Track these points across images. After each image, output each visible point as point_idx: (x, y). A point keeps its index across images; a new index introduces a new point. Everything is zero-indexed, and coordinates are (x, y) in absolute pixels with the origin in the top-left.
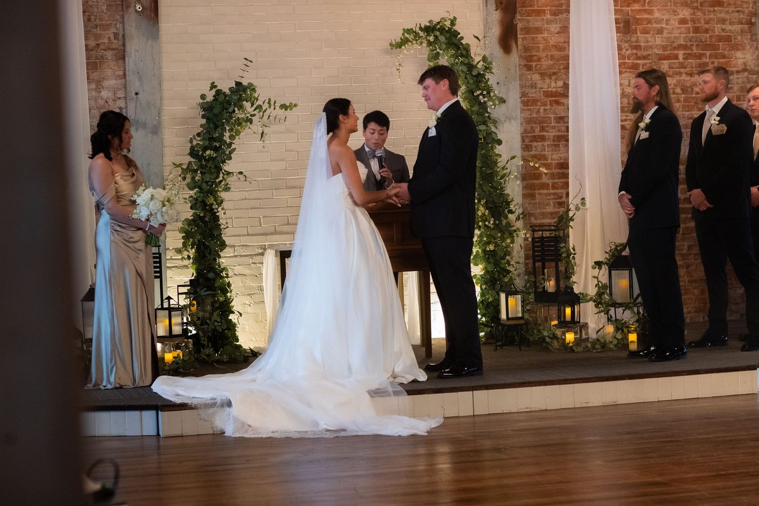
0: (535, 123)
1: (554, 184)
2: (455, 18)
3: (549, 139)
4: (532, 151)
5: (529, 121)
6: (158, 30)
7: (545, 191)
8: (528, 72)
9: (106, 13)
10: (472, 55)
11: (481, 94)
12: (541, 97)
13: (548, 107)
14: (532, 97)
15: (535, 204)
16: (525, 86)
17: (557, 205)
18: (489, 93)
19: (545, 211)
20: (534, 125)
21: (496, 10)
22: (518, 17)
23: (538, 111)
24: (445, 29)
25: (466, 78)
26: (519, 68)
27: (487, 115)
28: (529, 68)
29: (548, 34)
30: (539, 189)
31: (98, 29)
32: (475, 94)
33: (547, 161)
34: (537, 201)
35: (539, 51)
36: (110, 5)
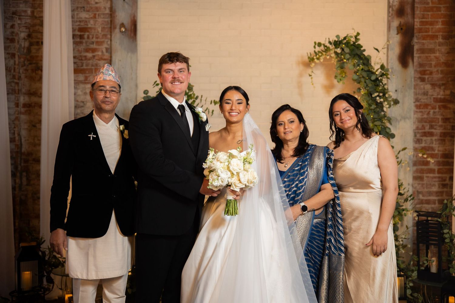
0: (426, 122)
1: (439, 170)
2: (358, 34)
3: (436, 135)
4: (422, 143)
5: (421, 120)
6: (136, 46)
7: (431, 175)
8: (421, 83)
9: (101, 33)
10: (373, 64)
11: (378, 96)
12: (431, 102)
13: (437, 110)
14: (424, 102)
15: (423, 184)
16: (419, 94)
17: (441, 186)
18: (384, 95)
19: (431, 190)
20: (425, 124)
21: (397, 34)
22: (415, 40)
23: (429, 113)
24: (350, 43)
25: (365, 82)
26: (415, 80)
27: (383, 113)
28: (423, 80)
29: (439, 53)
30: (427, 173)
31: (95, 44)
32: (373, 96)
33: (434, 151)
34: (425, 182)
35: (431, 67)
36: (104, 28)
